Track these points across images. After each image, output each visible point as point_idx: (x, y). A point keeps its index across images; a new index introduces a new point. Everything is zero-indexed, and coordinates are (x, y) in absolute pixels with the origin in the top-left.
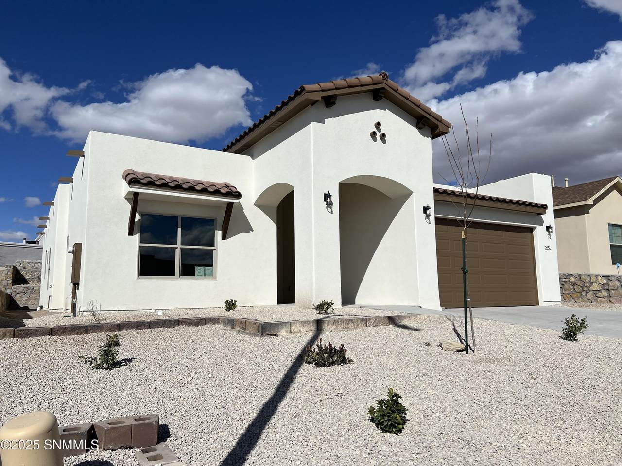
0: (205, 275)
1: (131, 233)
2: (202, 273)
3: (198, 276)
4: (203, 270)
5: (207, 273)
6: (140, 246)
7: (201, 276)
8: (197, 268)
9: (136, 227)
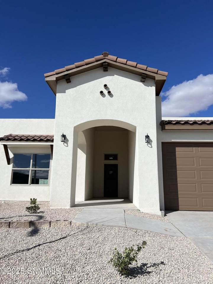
0: (44, 184)
1: (9, 163)
2: (43, 182)
3: (40, 184)
4: (43, 181)
5: (45, 182)
6: (12, 170)
7: (42, 184)
8: (40, 180)
9: (11, 161)
